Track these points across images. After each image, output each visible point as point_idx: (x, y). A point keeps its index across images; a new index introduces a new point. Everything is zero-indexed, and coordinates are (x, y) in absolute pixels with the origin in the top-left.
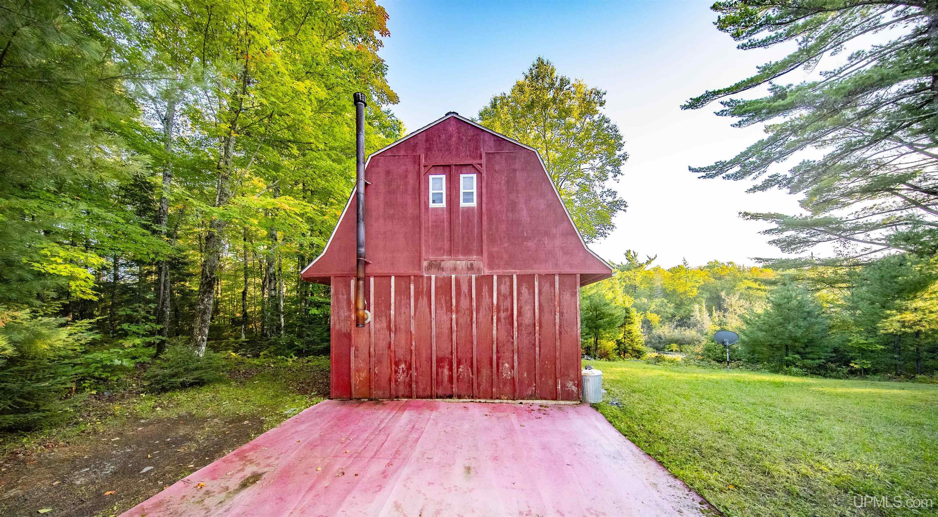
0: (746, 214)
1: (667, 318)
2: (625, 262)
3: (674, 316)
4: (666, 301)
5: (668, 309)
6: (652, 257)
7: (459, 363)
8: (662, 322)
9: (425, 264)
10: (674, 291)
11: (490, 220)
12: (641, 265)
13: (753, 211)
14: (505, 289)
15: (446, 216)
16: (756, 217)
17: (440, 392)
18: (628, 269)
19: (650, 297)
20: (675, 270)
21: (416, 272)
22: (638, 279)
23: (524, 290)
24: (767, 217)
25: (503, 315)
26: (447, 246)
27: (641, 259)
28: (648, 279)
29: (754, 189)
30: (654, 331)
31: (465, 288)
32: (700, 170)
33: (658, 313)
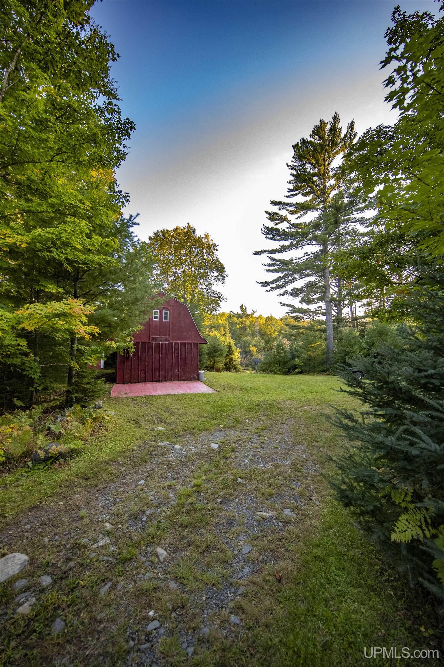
0: (281, 303)
1: (261, 349)
2: (240, 312)
3: (264, 348)
4: (261, 339)
5: (261, 344)
6: (255, 311)
7: (162, 370)
8: (258, 352)
9: (151, 339)
10: (265, 332)
11: (173, 325)
12: (249, 315)
13: (283, 303)
14: (176, 347)
15: (158, 324)
16: (284, 305)
17: (155, 380)
18: (242, 317)
19: (253, 336)
20: (268, 319)
21: (148, 341)
22: (247, 324)
23: (183, 348)
24: (288, 306)
25: (176, 355)
26: (158, 333)
27: (249, 312)
28: (252, 324)
29: (280, 295)
30: (253, 357)
31: (164, 346)
32: (260, 283)
33: (256, 346)
